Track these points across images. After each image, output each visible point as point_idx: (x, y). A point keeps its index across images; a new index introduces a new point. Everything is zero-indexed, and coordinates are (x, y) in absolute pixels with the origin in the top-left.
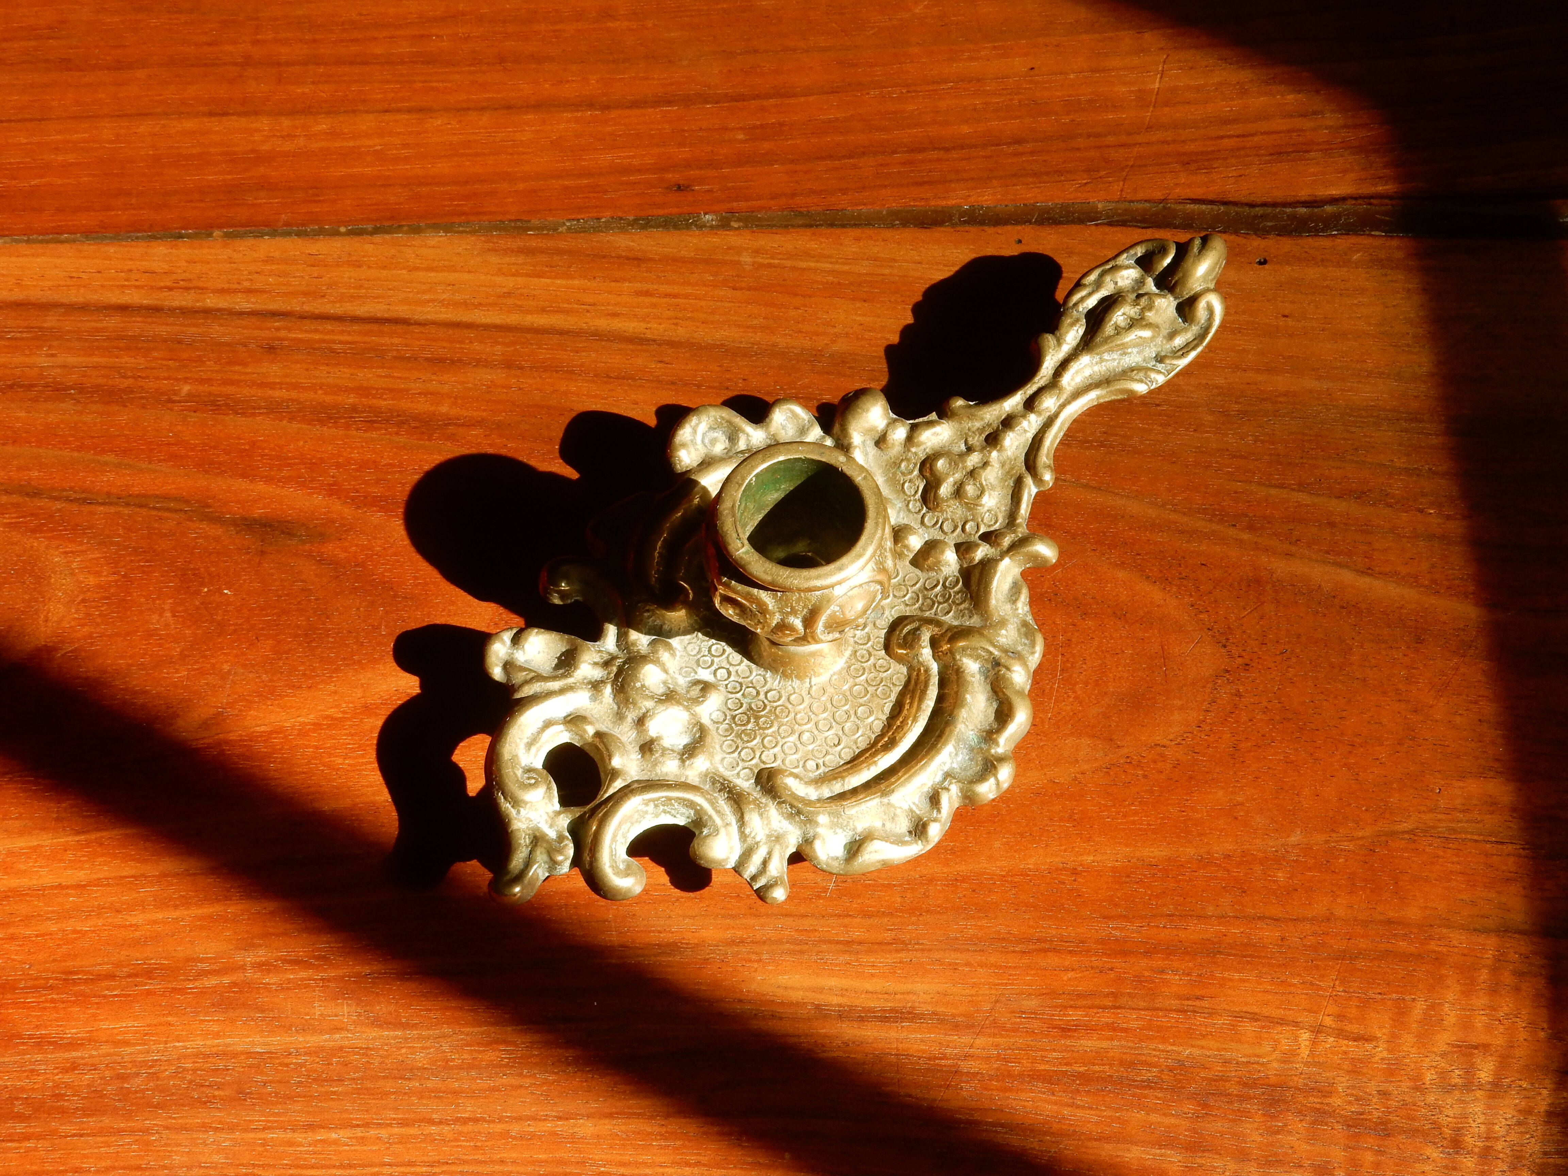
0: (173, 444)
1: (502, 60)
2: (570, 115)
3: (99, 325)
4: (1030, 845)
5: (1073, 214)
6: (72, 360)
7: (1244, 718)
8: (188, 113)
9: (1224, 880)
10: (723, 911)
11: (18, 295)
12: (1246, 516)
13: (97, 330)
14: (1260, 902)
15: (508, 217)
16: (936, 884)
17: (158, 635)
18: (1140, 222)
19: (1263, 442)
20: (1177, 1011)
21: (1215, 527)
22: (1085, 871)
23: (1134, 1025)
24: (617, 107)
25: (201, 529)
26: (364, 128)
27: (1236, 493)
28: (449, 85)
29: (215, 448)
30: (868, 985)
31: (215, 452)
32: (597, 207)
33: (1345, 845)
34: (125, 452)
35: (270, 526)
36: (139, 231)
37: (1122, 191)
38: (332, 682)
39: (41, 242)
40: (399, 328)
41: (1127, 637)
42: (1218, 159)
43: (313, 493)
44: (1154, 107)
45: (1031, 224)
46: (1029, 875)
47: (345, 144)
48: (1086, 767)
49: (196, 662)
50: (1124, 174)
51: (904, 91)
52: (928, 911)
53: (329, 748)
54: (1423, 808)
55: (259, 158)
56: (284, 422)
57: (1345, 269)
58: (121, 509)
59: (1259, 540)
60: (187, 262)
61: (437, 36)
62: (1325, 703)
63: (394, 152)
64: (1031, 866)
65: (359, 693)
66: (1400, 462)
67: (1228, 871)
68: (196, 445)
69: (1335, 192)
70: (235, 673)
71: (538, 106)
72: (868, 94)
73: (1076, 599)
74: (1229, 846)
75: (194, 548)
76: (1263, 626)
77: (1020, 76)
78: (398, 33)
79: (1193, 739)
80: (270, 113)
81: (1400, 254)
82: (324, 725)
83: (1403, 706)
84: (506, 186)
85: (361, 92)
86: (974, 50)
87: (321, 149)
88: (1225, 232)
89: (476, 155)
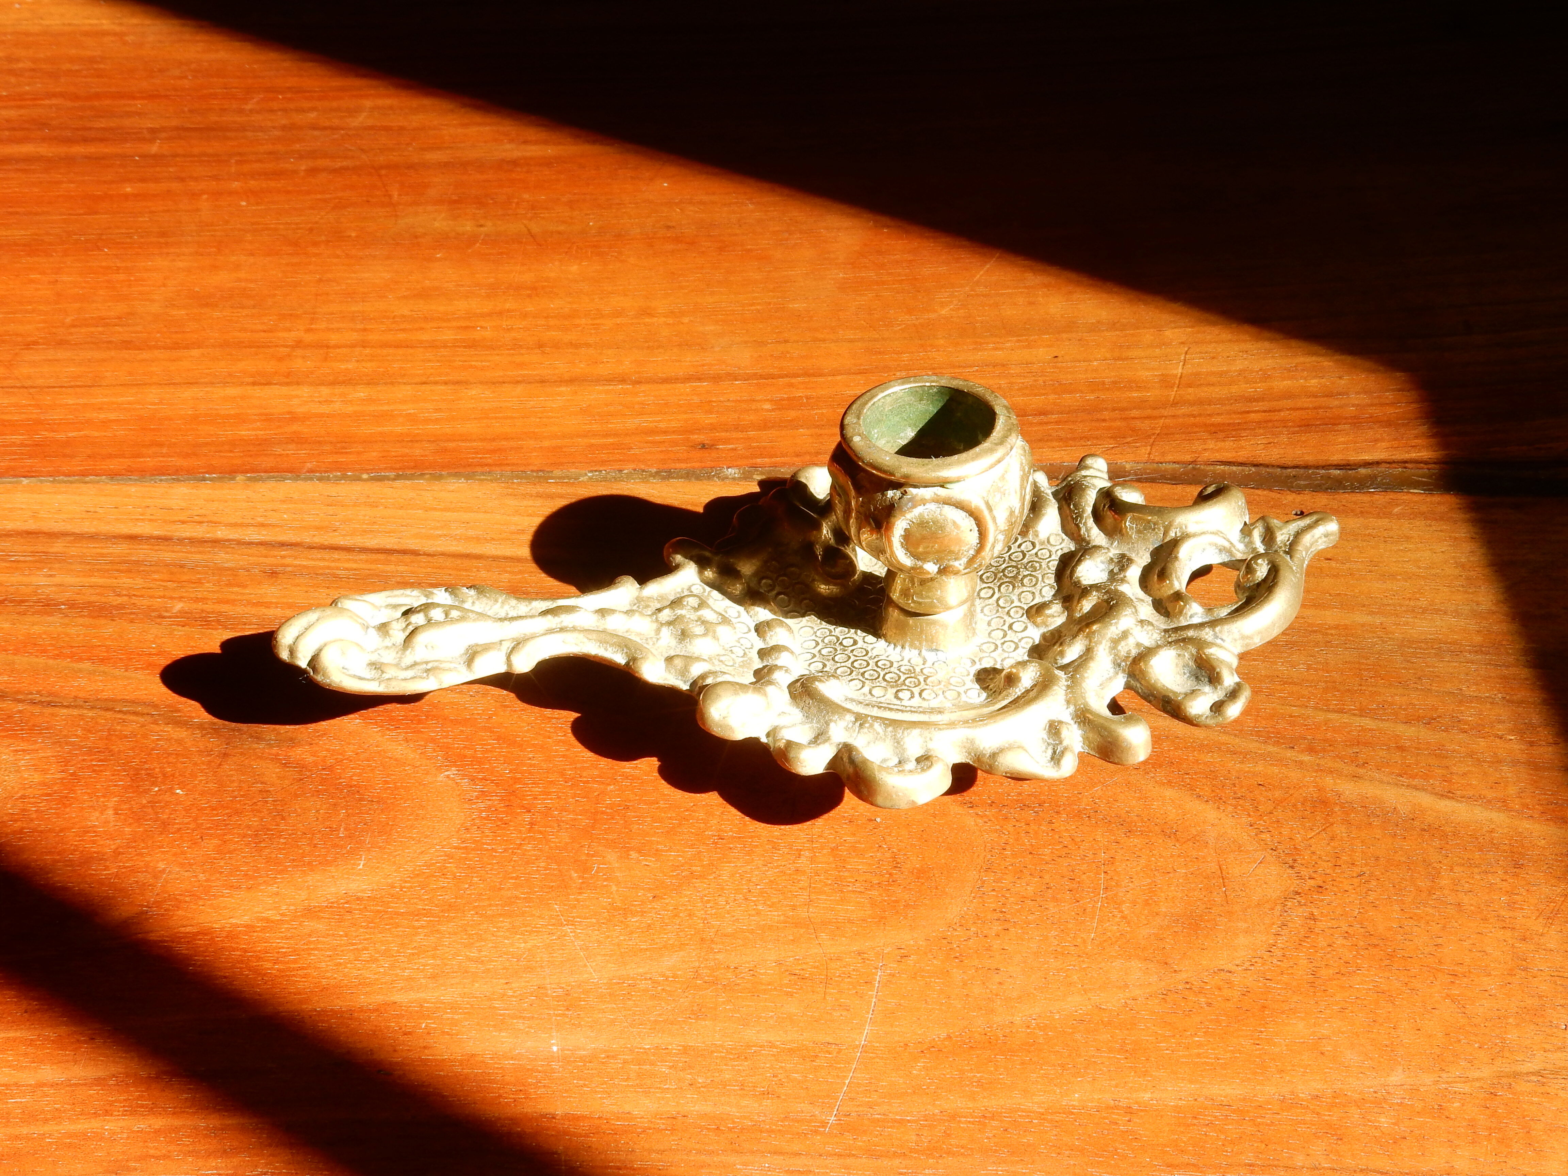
0: (154, 654)
1: (540, 345)
2: (601, 388)
3: (105, 551)
4: (1073, 1079)
6: (70, 580)
7: (1322, 942)
8: (233, 383)
9: (1314, 1125)
10: (698, 1146)
11: (31, 526)
12: (1305, 739)
13: (102, 555)
14: (1362, 1151)
15: (531, 468)
16: (959, 1121)
17: (95, 832)
18: (1169, 479)
19: (1316, 670)
21: (1271, 748)
22: (1142, 1111)
24: (649, 383)
25: (165, 731)
26: (400, 396)
27: (1291, 716)
28: (487, 364)
32: (620, 461)
33: (1460, 1087)
34: (102, 661)
36: (164, 474)
37: (1149, 454)
38: (276, 883)
39: (65, 482)
40: (407, 558)
41: (1179, 856)
42: (1245, 429)
44: (1178, 387)
46: (1073, 1113)
47: (381, 408)
48: (1137, 992)
49: (130, 860)
50: (1152, 440)
52: (949, 1153)
53: (259, 951)
54: (1548, 1047)
55: (294, 418)
57: (1387, 520)
58: (85, 712)
59: (1322, 762)
60: (205, 500)
61: (481, 327)
62: (1415, 929)
63: (427, 415)
64: (1075, 1103)
65: (304, 894)
66: (1471, 691)
67: (1318, 1114)
69: (1367, 457)
71: (571, 381)
73: (1119, 816)
74: (1316, 1085)
75: (153, 749)
76: (1335, 848)
77: (1044, 363)
78: (445, 324)
79: (1263, 964)
80: (311, 384)
81: (1443, 508)
82: (258, 927)
83: (1509, 933)
84: (532, 443)
85: (401, 368)
86: (998, 343)
87: (355, 412)
88: (1258, 489)
89: (505, 418)
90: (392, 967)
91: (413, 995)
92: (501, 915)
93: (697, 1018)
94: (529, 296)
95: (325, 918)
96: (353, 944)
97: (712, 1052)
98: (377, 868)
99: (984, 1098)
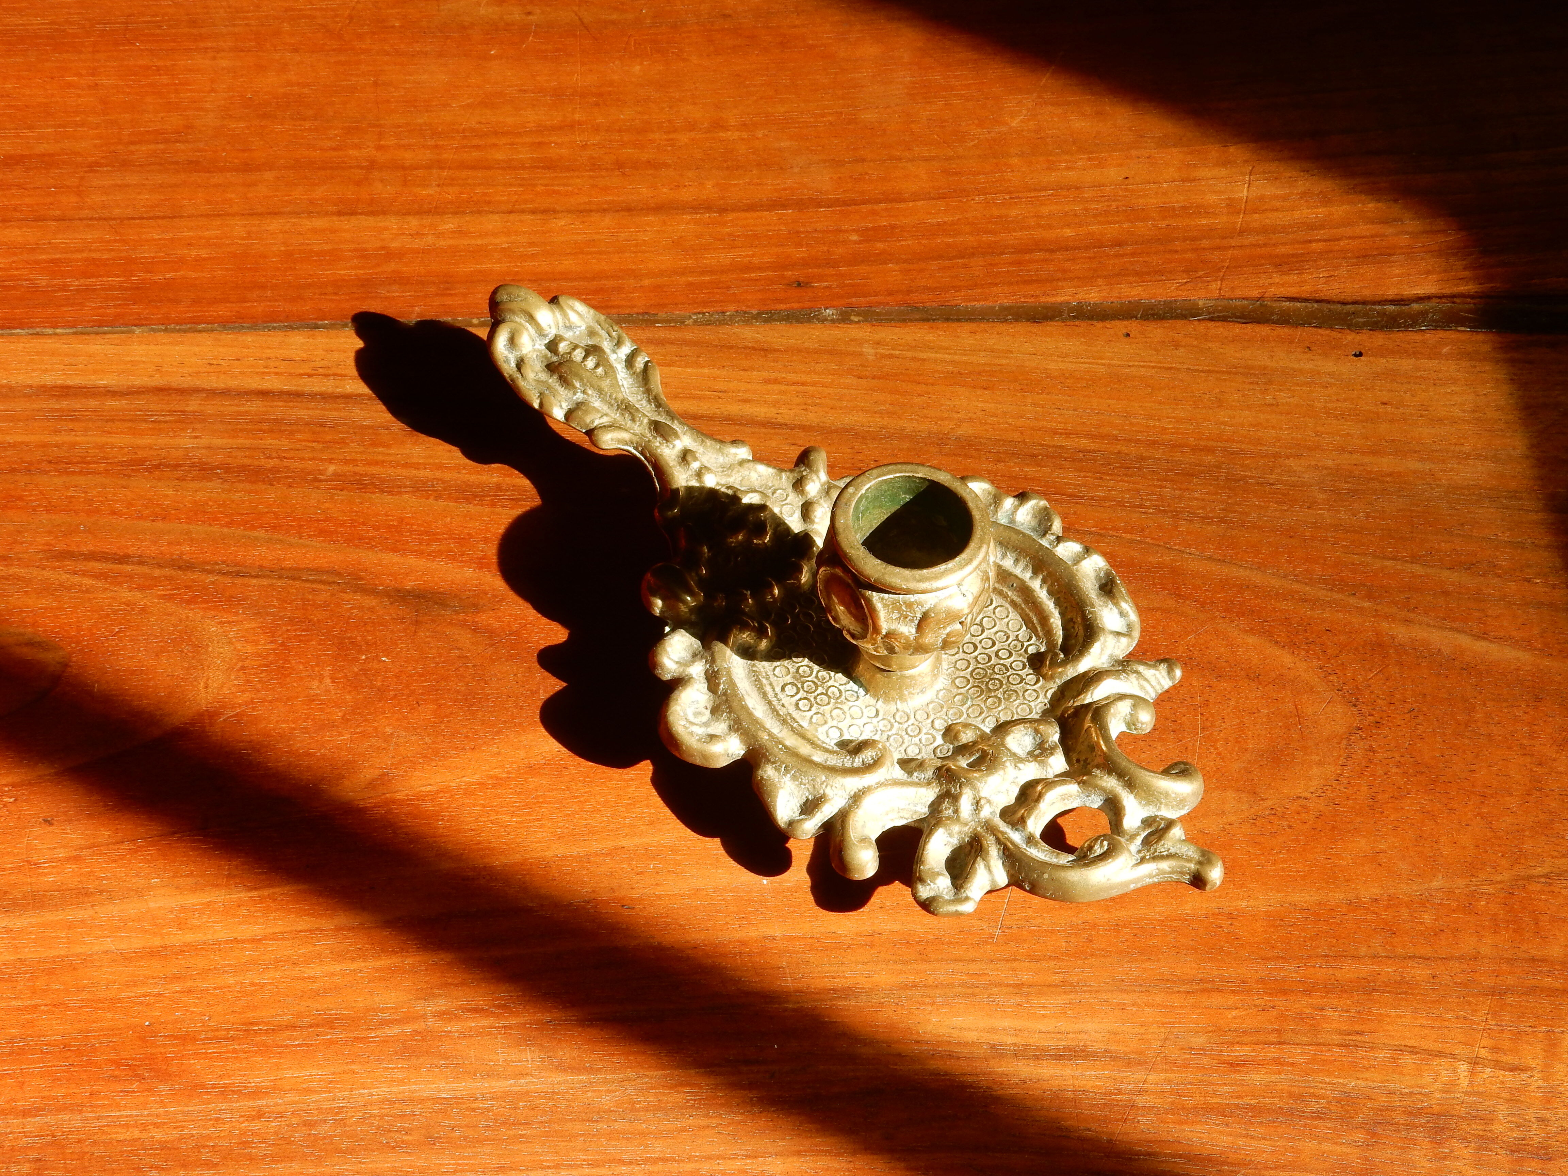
0: (322, 521)
1: (619, 165)
2: (688, 217)
3: (241, 409)
4: (1185, 892)
5: (1176, 310)
6: (217, 442)
7: (1379, 771)
8: (317, 212)
9: (1373, 923)
10: (894, 957)
11: (158, 381)
12: (1365, 585)
13: (240, 414)
14: (1410, 942)
15: (636, 310)
16: (1099, 930)
17: (320, 700)
18: (1240, 318)
19: (1374, 518)
20: (1339, 1045)
21: (1336, 596)
22: (1240, 916)
23: (1300, 1059)
24: (733, 210)
25: (355, 600)
26: (491, 227)
27: (1353, 564)
29: (363, 524)
30: (1041, 1026)
31: (365, 528)
32: (721, 301)
33: (1485, 889)
34: (274, 528)
35: (424, 597)
36: (275, 322)
37: (1220, 289)
38: (495, 744)
39: (178, 331)
41: (1262, 698)
42: (1307, 261)
43: (463, 567)
44: (1244, 213)
45: (1137, 318)
46: (1187, 920)
47: (473, 242)
48: (1232, 818)
49: (358, 726)
50: (1221, 274)
51: (1007, 197)
52: (1092, 955)
53: (495, 806)
54: (1556, 854)
55: (389, 255)
56: (431, 500)
57: (1437, 361)
58: (274, 581)
59: (1379, 608)
60: (324, 350)
61: (556, 143)
62: (1454, 757)
63: (522, 249)
64: (1189, 912)
65: (522, 754)
66: (1505, 537)
67: (1376, 914)
68: (345, 522)
69: (1420, 291)
70: (398, 736)
71: (659, 208)
72: (973, 200)
73: (1211, 663)
74: (1375, 891)
75: (349, 618)
76: (1390, 687)
77: (1116, 185)
78: (517, 140)
79: (1333, 791)
80: (398, 213)
81: (1486, 348)
82: (489, 784)
83: (1528, 759)
84: (632, 282)
85: (485, 194)
86: (1070, 161)
87: (450, 246)
88: (1320, 327)
89: (601, 253)
90: (614, 816)
91: (637, 841)
94: (597, 104)
96: (576, 797)
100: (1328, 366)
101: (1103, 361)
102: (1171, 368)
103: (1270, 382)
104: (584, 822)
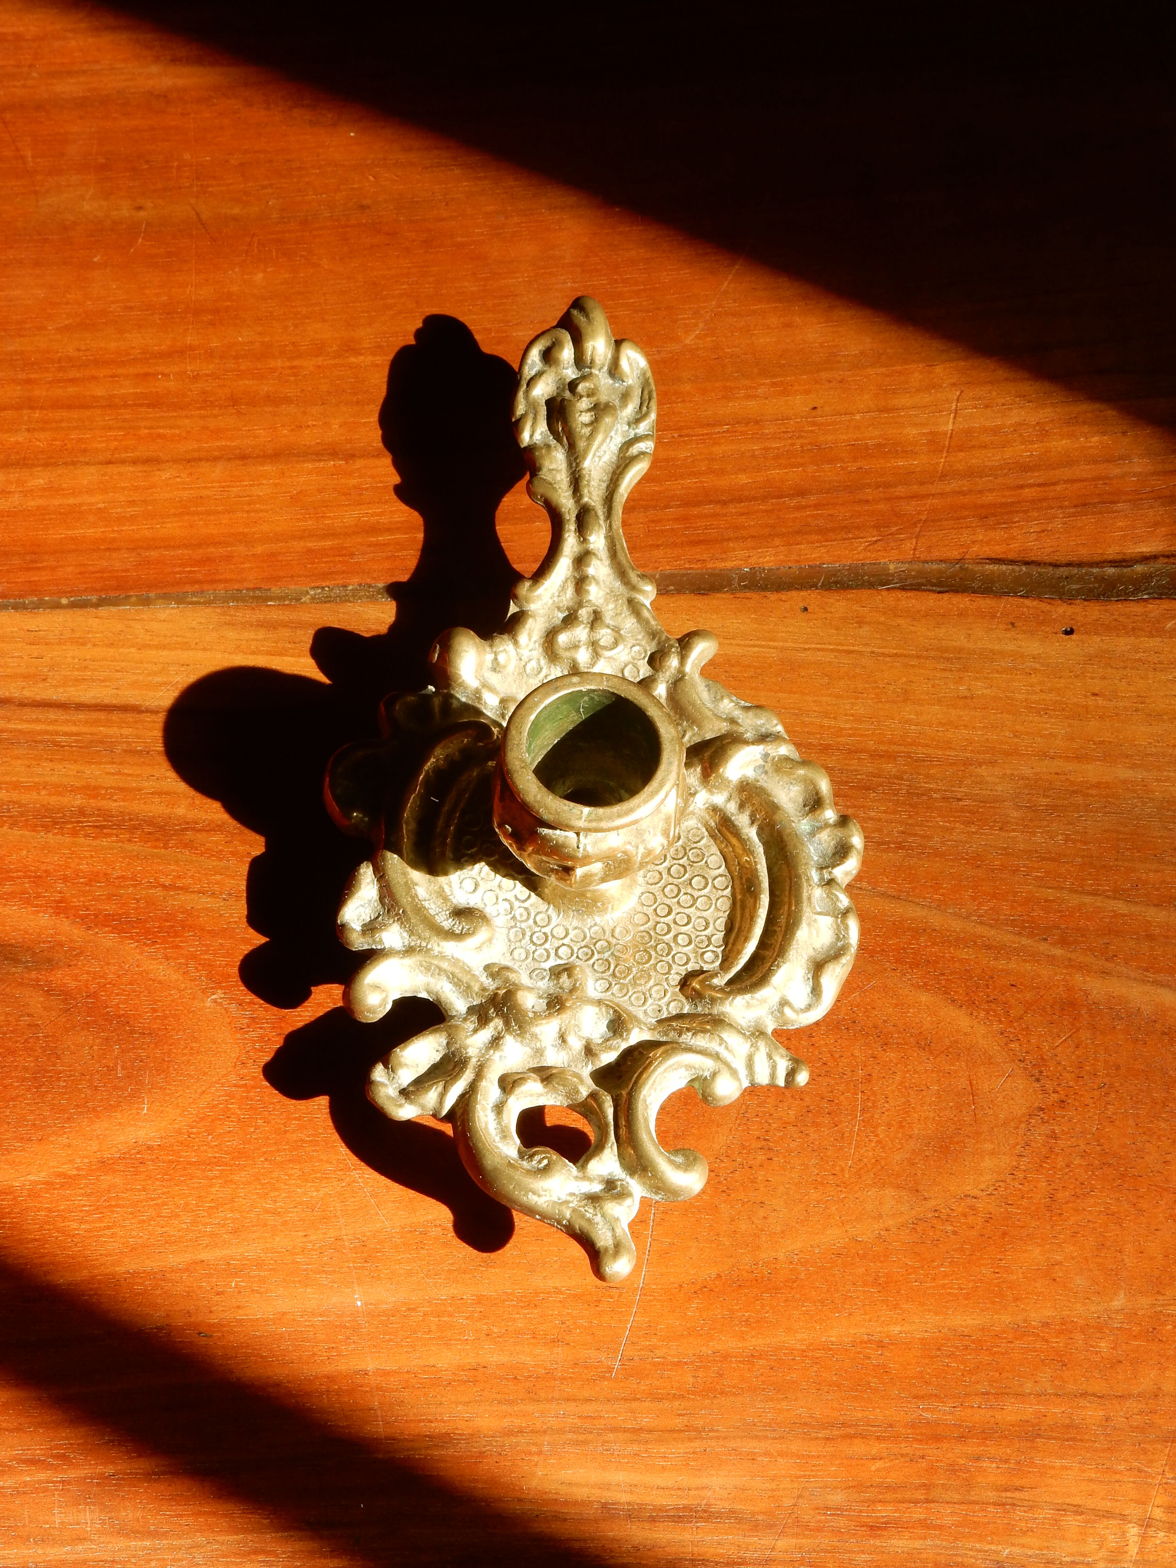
1: (234, 401)
2: (310, 466)
4: (832, 1314)
5: (863, 576)
7: (1060, 1162)
9: (1042, 1352)
10: (499, 1397)
12: (1058, 928)
14: (1083, 1376)
15: (246, 585)
16: (731, 1361)
18: (935, 585)
19: (1074, 841)
20: (995, 1504)
21: (1025, 941)
22: (892, 1344)
23: (948, 1521)
24: (362, 456)
26: (85, 482)
27: (1046, 901)
28: (177, 431)
30: (660, 1480)
32: (343, 572)
37: (915, 549)
38: (64, 1133)
40: (129, 717)
41: (933, 1071)
42: (1017, 512)
43: (38, 912)
44: (948, 452)
45: (817, 589)
46: (831, 1349)
47: (66, 501)
48: (890, 1222)
50: (918, 529)
51: (676, 435)
52: (722, 1393)
53: (63, 1210)
56: (5, 828)
57: (1159, 639)
59: (1073, 956)
61: (163, 375)
62: (1147, 1145)
63: (119, 510)
64: (833, 1339)
65: (94, 1146)
67: (1047, 1341)
69: (1145, 549)
71: (277, 455)
74: (1048, 1313)
76: (1078, 1057)
77: (802, 417)
78: (120, 371)
79: (1006, 1189)
82: (57, 1184)
84: (243, 550)
85: (80, 440)
86: (750, 387)
87: (38, 507)
88: (1027, 597)
89: (208, 513)
90: (194, 1223)
91: (218, 1253)
92: (290, 1161)
93: (488, 1266)
94: (212, 324)
95: (121, 1171)
96: (153, 1199)
97: (505, 1300)
98: (162, 1112)
99: (752, 1337)
100: (1033, 646)
101: (776, 644)
102: (852, 652)
103: (965, 669)
104: (160, 1230)
